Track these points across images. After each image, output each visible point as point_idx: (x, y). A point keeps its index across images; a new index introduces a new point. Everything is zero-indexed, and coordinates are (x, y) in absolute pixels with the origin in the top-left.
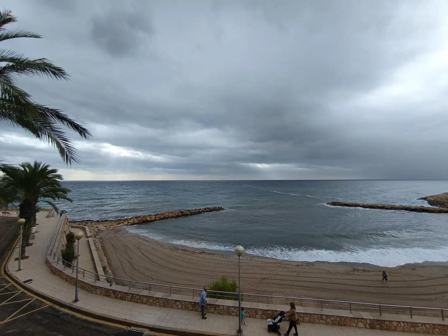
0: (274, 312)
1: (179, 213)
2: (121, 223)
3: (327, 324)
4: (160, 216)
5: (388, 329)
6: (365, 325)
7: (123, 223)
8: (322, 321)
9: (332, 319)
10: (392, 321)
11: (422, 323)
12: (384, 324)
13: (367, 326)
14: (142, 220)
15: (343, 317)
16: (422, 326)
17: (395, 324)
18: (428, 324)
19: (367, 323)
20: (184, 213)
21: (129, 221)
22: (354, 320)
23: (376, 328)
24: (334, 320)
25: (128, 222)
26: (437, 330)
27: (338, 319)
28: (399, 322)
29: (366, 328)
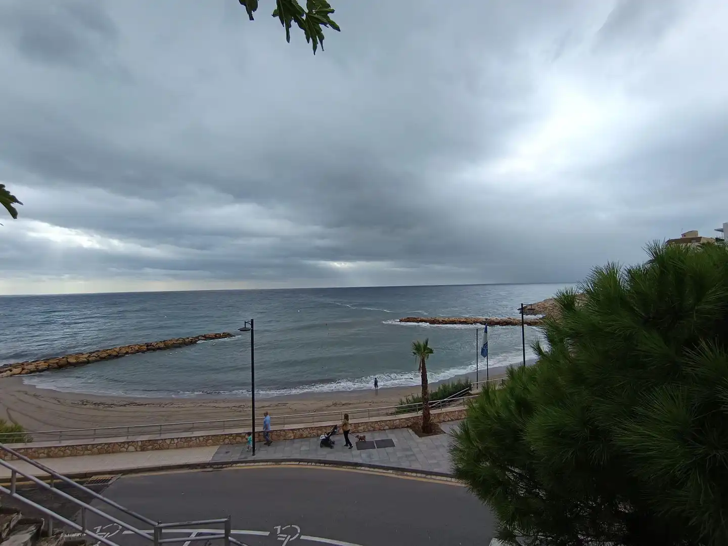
0: (28, 450)
1: (141, 346)
2: (6, 371)
3: (93, 454)
4: (99, 354)
5: (161, 448)
6: (136, 448)
7: (11, 371)
8: (86, 452)
9: (99, 447)
10: (165, 439)
11: (196, 437)
12: (157, 444)
13: (139, 449)
14: (57, 363)
15: (112, 443)
16: (196, 440)
17: (168, 442)
18: (202, 436)
19: (138, 445)
20: (153, 346)
21: (26, 367)
22: (125, 444)
23: (148, 450)
24: (102, 448)
25: (23, 369)
26: (210, 441)
27: (106, 446)
28: (173, 439)
29: (137, 451)
